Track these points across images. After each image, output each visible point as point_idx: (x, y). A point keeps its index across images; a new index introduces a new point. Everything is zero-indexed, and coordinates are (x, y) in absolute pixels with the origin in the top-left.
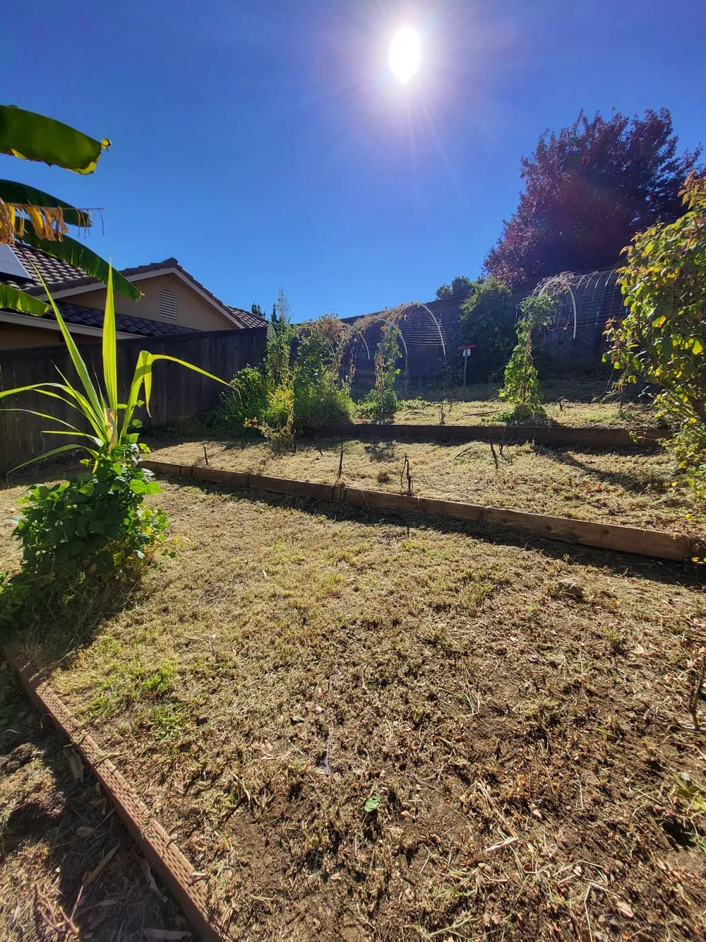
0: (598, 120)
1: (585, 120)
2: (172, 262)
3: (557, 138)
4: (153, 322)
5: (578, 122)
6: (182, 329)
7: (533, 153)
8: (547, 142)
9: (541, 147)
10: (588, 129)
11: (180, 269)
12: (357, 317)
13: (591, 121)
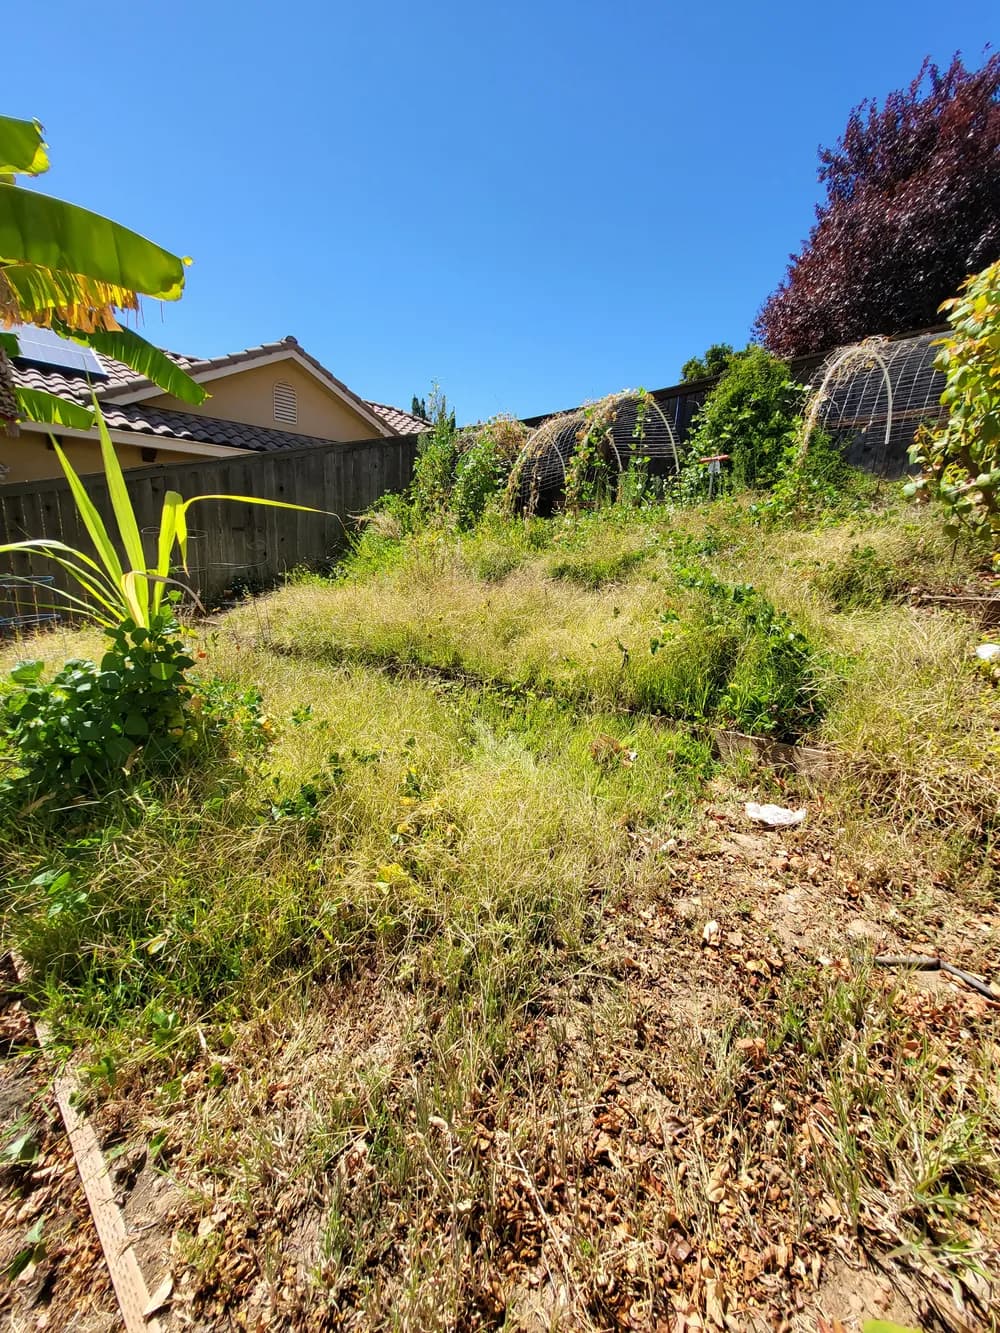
0: (956, 67)
1: (934, 73)
2: (291, 343)
3: (881, 109)
4: (266, 431)
5: (919, 78)
6: (305, 439)
7: (839, 139)
8: (864, 118)
9: (854, 125)
10: (938, 86)
11: (301, 352)
12: (545, 417)
13: (943, 71)
